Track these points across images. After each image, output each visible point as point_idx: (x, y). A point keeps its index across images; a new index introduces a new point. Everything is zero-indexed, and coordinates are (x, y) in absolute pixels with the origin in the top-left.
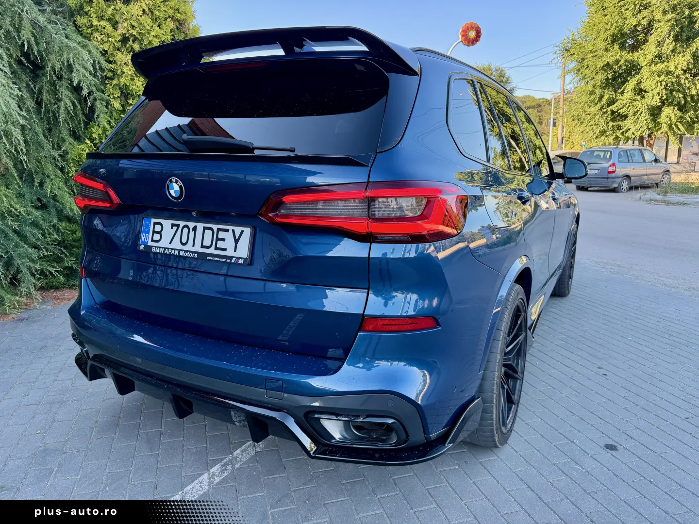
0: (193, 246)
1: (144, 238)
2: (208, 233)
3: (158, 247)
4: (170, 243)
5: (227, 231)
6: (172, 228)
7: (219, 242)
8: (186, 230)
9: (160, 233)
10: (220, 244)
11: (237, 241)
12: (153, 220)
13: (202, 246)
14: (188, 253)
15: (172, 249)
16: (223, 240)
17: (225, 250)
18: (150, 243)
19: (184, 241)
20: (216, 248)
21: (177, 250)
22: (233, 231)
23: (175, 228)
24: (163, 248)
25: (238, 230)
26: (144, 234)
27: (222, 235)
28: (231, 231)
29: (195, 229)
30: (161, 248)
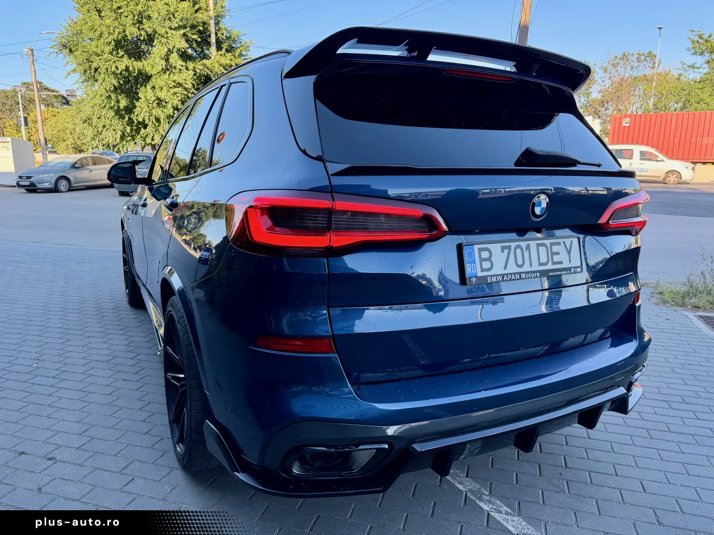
0: (531, 266)
1: (470, 269)
2: (542, 250)
3: (494, 276)
4: (505, 268)
5: (559, 244)
6: (503, 251)
7: (554, 256)
8: (519, 251)
9: (489, 259)
10: (556, 258)
11: (569, 252)
12: (476, 247)
13: (540, 264)
14: (530, 274)
15: (511, 274)
16: (558, 253)
17: (561, 263)
18: (480, 274)
19: (520, 262)
20: (554, 263)
21: (517, 273)
22: (564, 242)
23: (506, 251)
24: (500, 275)
25: (568, 241)
26: (470, 265)
27: (555, 249)
28: (562, 243)
29: (528, 247)
30: (498, 275)
